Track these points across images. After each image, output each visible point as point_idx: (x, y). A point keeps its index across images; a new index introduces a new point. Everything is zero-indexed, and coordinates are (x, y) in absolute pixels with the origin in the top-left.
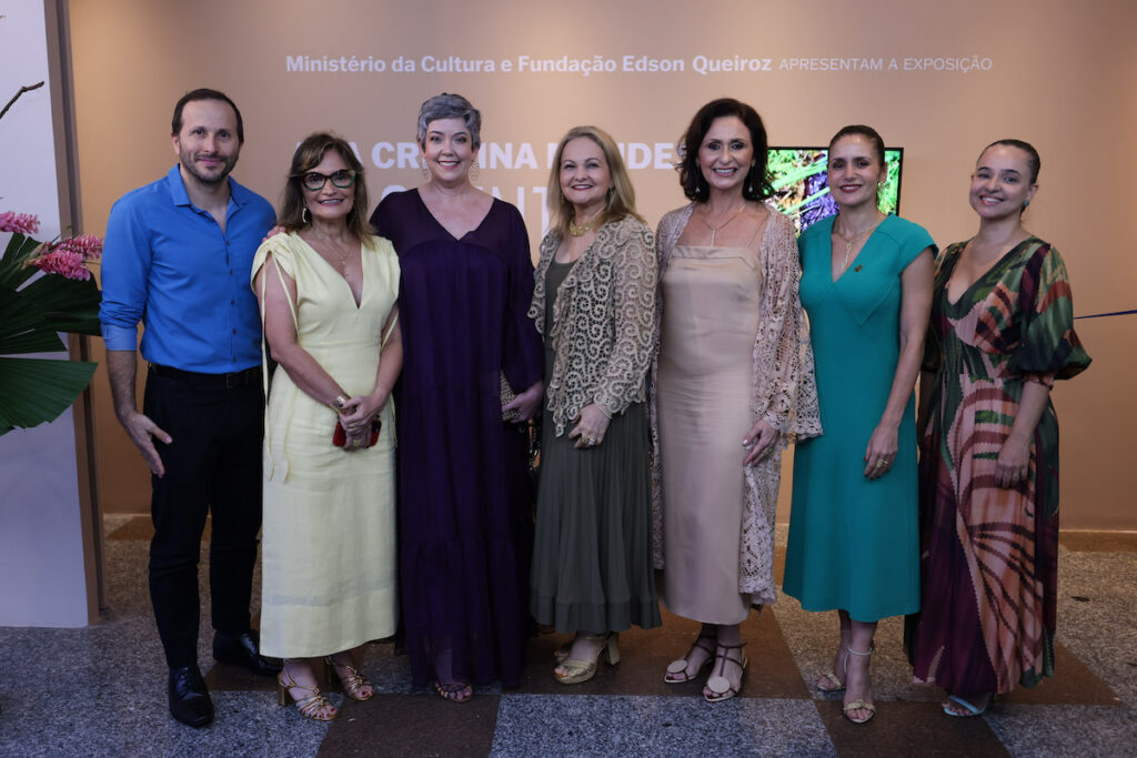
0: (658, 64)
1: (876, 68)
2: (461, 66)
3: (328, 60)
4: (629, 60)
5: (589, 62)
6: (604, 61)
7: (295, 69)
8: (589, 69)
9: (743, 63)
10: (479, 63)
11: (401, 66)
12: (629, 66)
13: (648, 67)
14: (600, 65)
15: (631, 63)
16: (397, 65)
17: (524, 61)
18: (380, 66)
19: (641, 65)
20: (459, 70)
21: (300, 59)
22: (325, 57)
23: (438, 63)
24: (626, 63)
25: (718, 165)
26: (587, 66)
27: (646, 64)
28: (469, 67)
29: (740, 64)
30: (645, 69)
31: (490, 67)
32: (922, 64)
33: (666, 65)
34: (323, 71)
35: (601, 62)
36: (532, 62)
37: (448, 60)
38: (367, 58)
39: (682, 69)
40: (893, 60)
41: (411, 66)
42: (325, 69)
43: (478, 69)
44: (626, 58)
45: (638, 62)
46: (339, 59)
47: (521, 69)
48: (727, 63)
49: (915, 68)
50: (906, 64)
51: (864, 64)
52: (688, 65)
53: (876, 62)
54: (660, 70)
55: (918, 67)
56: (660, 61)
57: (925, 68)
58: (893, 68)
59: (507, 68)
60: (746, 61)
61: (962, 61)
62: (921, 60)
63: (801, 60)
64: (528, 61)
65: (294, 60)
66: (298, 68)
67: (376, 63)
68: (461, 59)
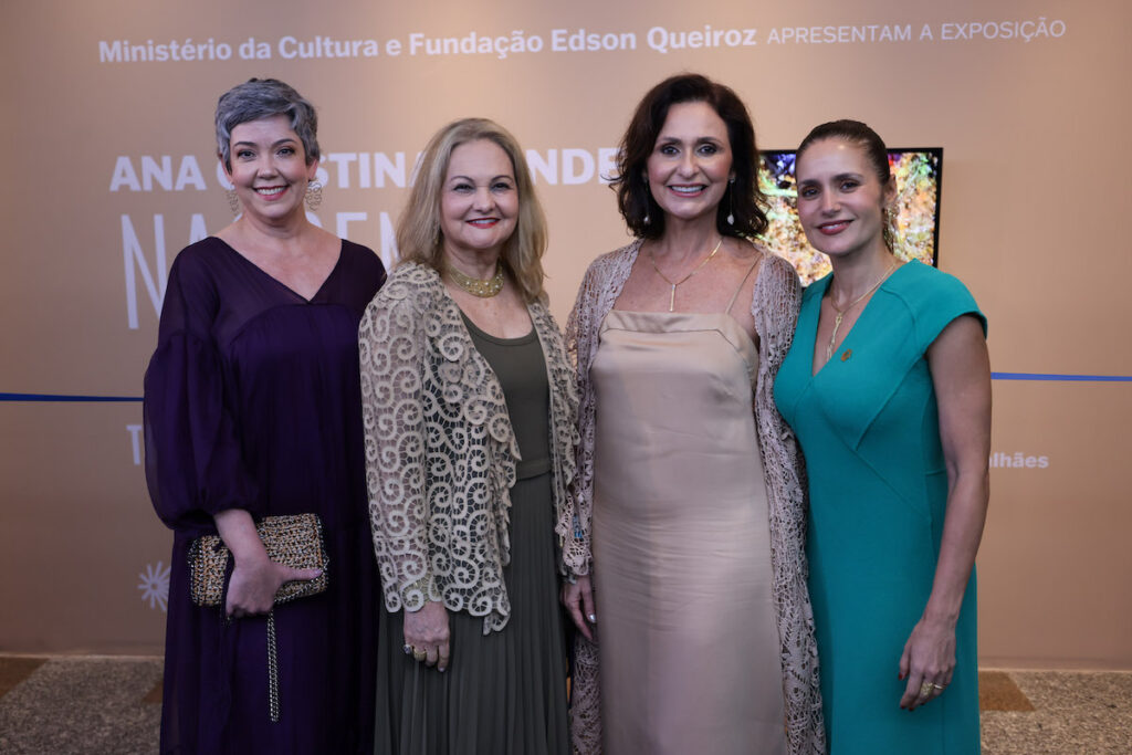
0: (600, 40)
1: (902, 38)
2: (333, 49)
3: (155, 46)
4: (560, 36)
5: (506, 40)
6: (526, 36)
7: (111, 58)
8: (506, 49)
9: (717, 35)
10: (356, 45)
11: (252, 51)
12: (560, 44)
13: (587, 44)
14: (522, 43)
15: (563, 40)
16: (247, 51)
17: (418, 40)
18: (224, 52)
19: (577, 43)
20: (329, 55)
21: (117, 45)
22: (150, 42)
23: (301, 46)
24: (555, 40)
25: (675, 180)
26: (503, 45)
27: (584, 41)
28: (342, 50)
29: (712, 38)
30: (582, 47)
31: (372, 49)
32: (967, 31)
33: (610, 42)
34: (148, 61)
35: (522, 39)
36: (429, 42)
37: (314, 41)
38: (204, 42)
39: (633, 46)
40: (926, 26)
41: (266, 52)
42: (151, 58)
43: (355, 53)
44: (555, 33)
45: (573, 38)
46: (168, 44)
47: (413, 52)
48: (695, 36)
49: (957, 37)
50: (944, 31)
51: (886, 33)
52: (642, 40)
53: (903, 29)
54: (602, 49)
55: (961, 35)
56: (602, 35)
57: (971, 36)
58: (926, 38)
59: (394, 50)
60: (722, 33)
61: (1024, 24)
62: (966, 25)
63: (798, 29)
64: (423, 40)
65: (110, 47)
66: (115, 58)
67: (219, 48)
68: (333, 40)
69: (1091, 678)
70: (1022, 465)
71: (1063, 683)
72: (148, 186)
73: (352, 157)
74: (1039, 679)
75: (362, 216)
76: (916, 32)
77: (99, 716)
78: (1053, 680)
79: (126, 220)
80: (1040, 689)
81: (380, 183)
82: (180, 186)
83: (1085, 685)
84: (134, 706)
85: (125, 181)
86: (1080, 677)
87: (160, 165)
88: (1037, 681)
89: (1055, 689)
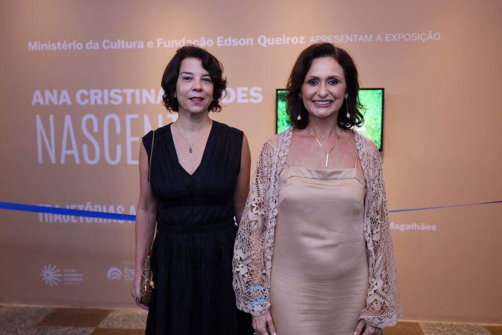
0: (238, 41)
1: (369, 40)
2: (125, 45)
3: (51, 44)
4: (221, 39)
5: (197, 41)
6: (206, 40)
7: (33, 49)
9: (288, 39)
10: (135, 43)
11: (91, 46)
12: (221, 43)
13: (232, 43)
15: (222, 41)
16: (89, 46)
17: (161, 41)
18: (79, 46)
19: (228, 42)
20: (123, 47)
21: (35, 43)
22: (49, 42)
23: (112, 44)
24: (219, 41)
25: (316, 98)
26: (196, 43)
28: (129, 45)
29: (286, 40)
30: (230, 44)
31: (141, 45)
32: (397, 37)
33: (242, 42)
34: (48, 50)
35: (204, 41)
36: (165, 42)
37: (117, 41)
38: (72, 42)
39: (252, 43)
40: (379, 35)
41: (97, 46)
42: (50, 49)
43: (134, 47)
44: (219, 38)
45: (226, 41)
46: (57, 43)
47: (158, 46)
48: (279, 39)
49: (393, 40)
50: (387, 37)
51: (361, 38)
52: (255, 41)
53: (369, 36)
54: (239, 45)
55: (394, 39)
56: (239, 39)
57: (399, 39)
58: (379, 40)
59: (151, 45)
60: (290, 38)
61: (422, 35)
62: (396, 35)
63: (323, 37)
64: (163, 41)
65: (33, 44)
66: (35, 48)
67: (78, 44)
68: (125, 41)
69: (456, 326)
70: (424, 229)
71: (443, 328)
72: (47, 103)
73: (132, 91)
74: (433, 326)
75: (136, 116)
76: (374, 38)
77: (17, 331)
78: (439, 326)
79: (38, 117)
80: (432, 330)
81: (144, 102)
82: (61, 103)
83: (453, 329)
84: (33, 327)
85: (38, 101)
86: (451, 325)
87: (52, 93)
88: (431, 327)
89: (439, 330)
